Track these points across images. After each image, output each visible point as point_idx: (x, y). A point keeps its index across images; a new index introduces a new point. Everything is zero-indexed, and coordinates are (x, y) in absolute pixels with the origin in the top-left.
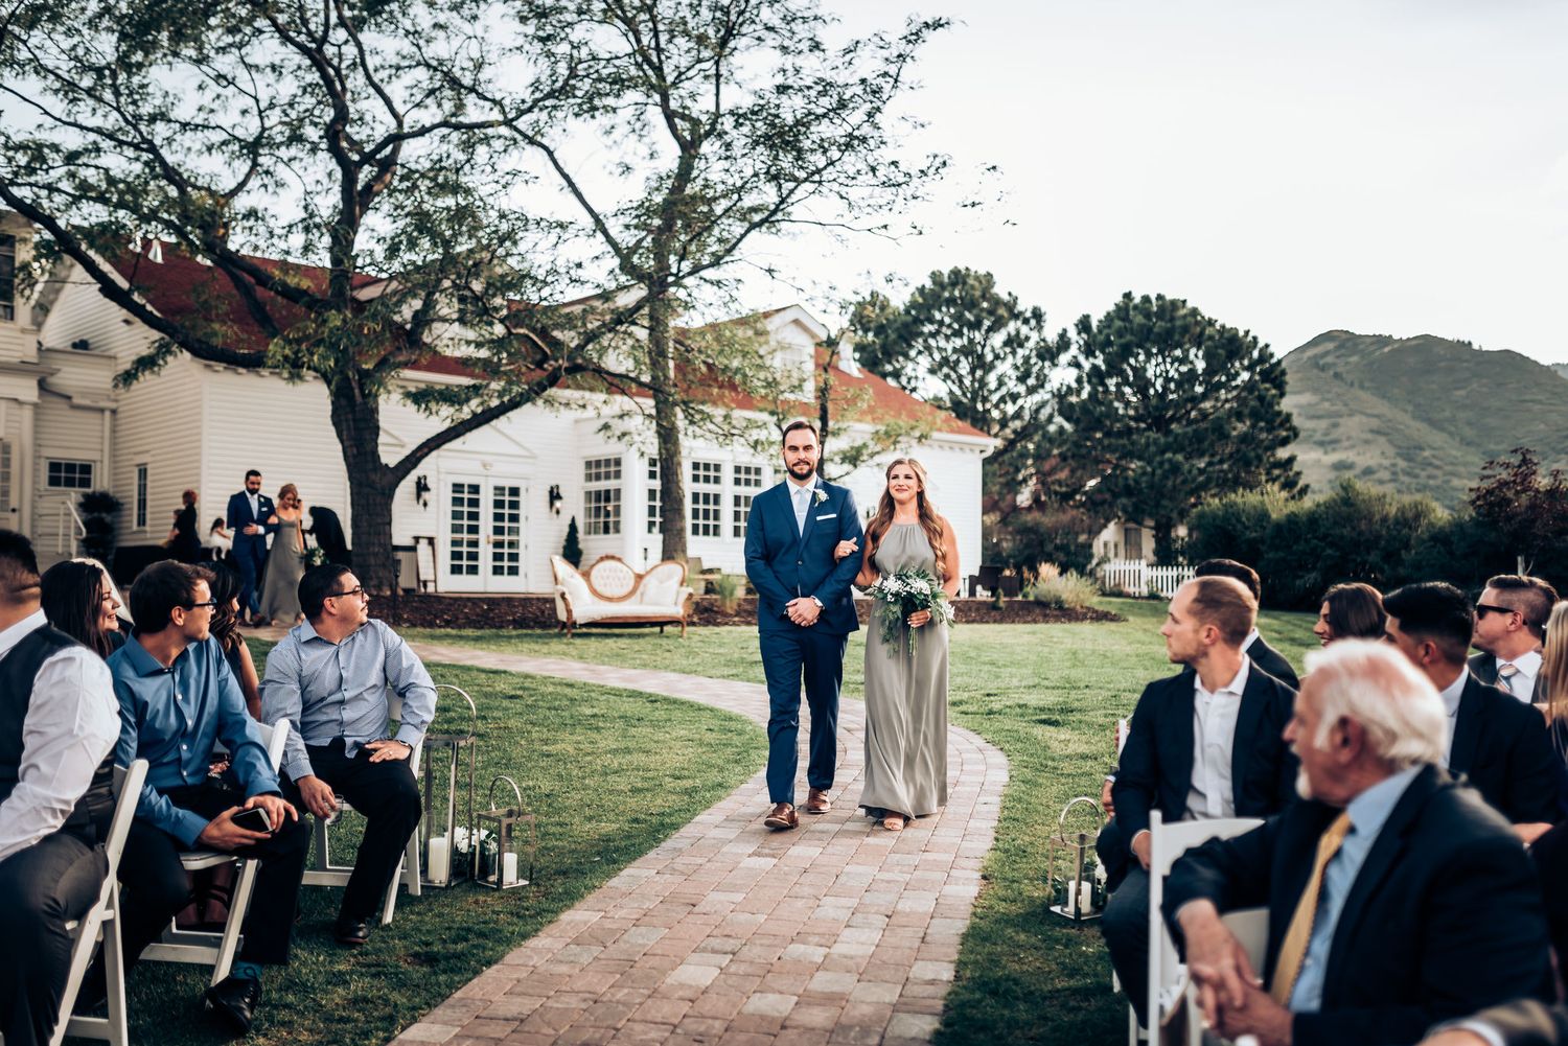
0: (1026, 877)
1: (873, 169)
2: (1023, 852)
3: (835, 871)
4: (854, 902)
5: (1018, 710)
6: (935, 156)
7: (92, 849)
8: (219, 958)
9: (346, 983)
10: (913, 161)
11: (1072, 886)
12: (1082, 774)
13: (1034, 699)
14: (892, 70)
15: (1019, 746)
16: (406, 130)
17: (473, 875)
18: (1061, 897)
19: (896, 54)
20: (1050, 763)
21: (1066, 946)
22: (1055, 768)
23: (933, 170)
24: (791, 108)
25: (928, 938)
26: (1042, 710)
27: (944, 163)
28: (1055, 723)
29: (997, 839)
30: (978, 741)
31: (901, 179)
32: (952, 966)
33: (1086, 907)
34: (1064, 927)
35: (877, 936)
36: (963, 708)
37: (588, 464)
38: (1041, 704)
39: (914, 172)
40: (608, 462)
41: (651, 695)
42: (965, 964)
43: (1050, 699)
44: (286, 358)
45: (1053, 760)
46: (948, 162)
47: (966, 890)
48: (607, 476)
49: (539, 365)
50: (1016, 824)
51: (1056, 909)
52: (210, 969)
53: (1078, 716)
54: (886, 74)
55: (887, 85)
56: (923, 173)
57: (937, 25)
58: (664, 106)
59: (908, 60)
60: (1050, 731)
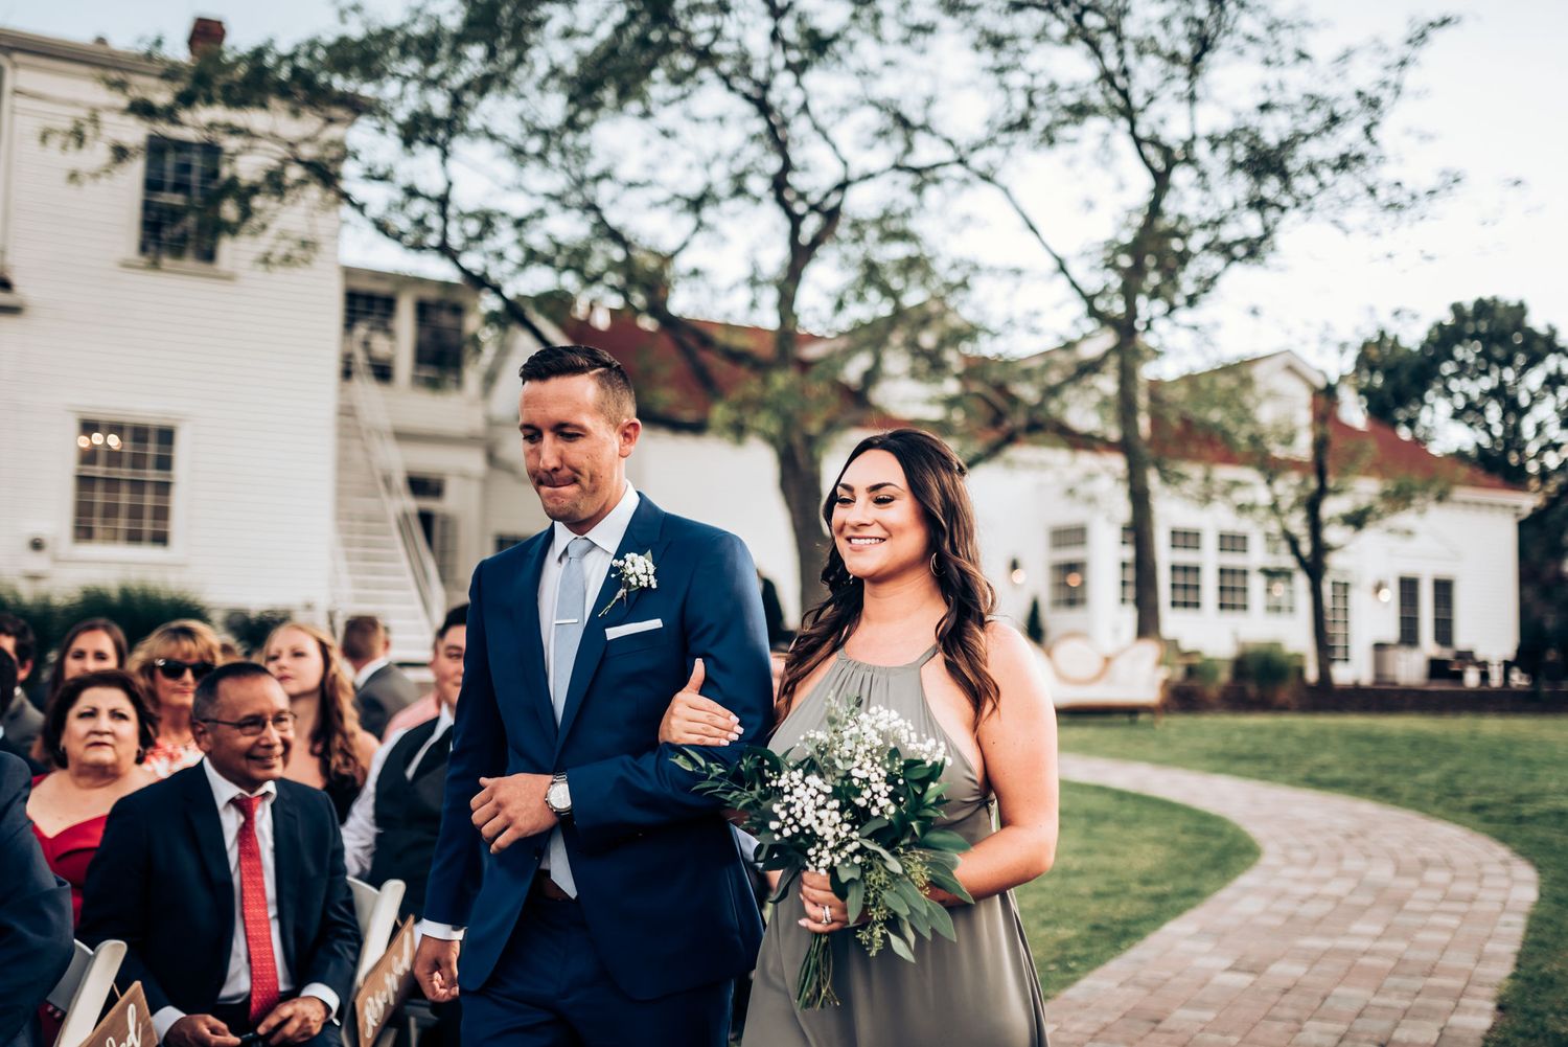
0: (1552, 1009)
1: (1372, 191)
2: (1549, 982)
3: (1321, 992)
4: (1342, 1028)
5: (1554, 817)
6: (1446, 170)
10: (1418, 182)
14: (1392, 76)
15: (1553, 859)
16: (854, 173)
19: (1396, 59)
23: (1444, 188)
24: (1273, 131)
27: (1457, 181)
29: (1518, 966)
30: (1502, 852)
31: (1404, 199)
36: (1488, 813)
37: (1051, 533)
39: (1421, 192)
40: (1072, 529)
41: (1116, 791)
44: (729, 423)
46: (1462, 178)
47: (1477, 1021)
48: (1072, 546)
49: (996, 423)
50: (1543, 948)
54: (1385, 84)
55: (1386, 96)
56: (1432, 192)
57: (1445, 22)
58: (1132, 132)
59: (1412, 65)
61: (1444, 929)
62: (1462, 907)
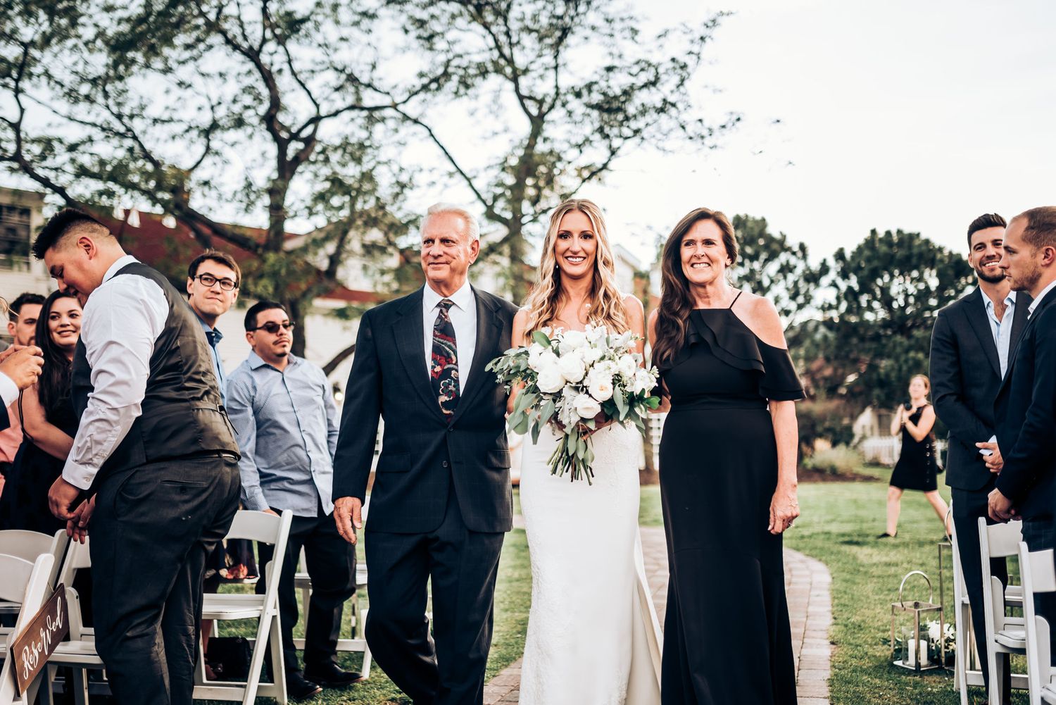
0: (866, 643)
1: (683, 127)
2: (858, 627)
5: (824, 536)
6: (732, 113)
8: (245, 697)
10: (714, 120)
11: (912, 644)
12: (889, 576)
13: (835, 528)
14: (696, 49)
18: (901, 652)
19: (698, 36)
20: (861, 569)
21: (915, 688)
22: (866, 573)
23: (730, 124)
26: (843, 535)
27: (739, 119)
28: (857, 543)
29: (835, 618)
31: (705, 132)
33: (924, 660)
34: (909, 676)
39: (715, 127)
43: (848, 528)
45: (863, 566)
46: (742, 118)
47: (822, 651)
50: (846, 608)
51: (899, 663)
54: (690, 53)
55: (691, 61)
56: (724, 127)
57: (730, 12)
58: (517, 90)
59: (707, 40)
60: (855, 549)
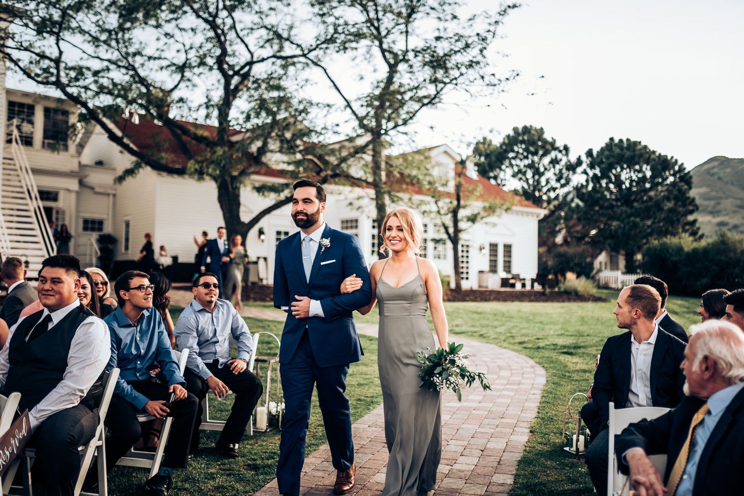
0: (552, 432)
1: (483, 77)
2: (551, 419)
3: (457, 427)
4: (465, 443)
5: (552, 347)
6: (513, 70)
7: (92, 411)
8: (153, 465)
9: (214, 479)
10: (502, 74)
11: (575, 437)
12: (583, 380)
13: (561, 341)
14: (492, 28)
15: (552, 365)
16: (255, 59)
17: (278, 426)
18: (569, 443)
19: (494, 21)
20: (567, 374)
21: (571, 468)
22: (570, 377)
23: (512, 78)
24: (442, 48)
25: (501, 462)
26: (565, 347)
27: (518, 75)
28: (571, 354)
29: (538, 413)
30: (532, 362)
31: (496, 82)
32: (513, 477)
33: (581, 447)
34: (571, 458)
35: (475, 461)
36: (525, 345)
37: (343, 222)
38: (564, 344)
39: (503, 79)
40: (352, 221)
41: (369, 337)
42: (519, 476)
43: (569, 341)
44: (196, 170)
45: (569, 372)
46: (519, 73)
47: (522, 438)
48: (352, 227)
49: (318, 173)
50: (549, 405)
51: (567, 449)
52: (149, 470)
53: (582, 350)
54: (489, 31)
55: (489, 36)
56: (507, 79)
57: (515, 6)
58: (381, 47)
59: (500, 24)
60: (568, 357)
61: (508, 397)
62: (516, 387)
